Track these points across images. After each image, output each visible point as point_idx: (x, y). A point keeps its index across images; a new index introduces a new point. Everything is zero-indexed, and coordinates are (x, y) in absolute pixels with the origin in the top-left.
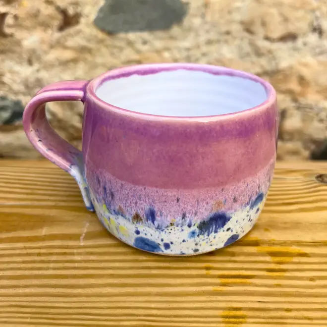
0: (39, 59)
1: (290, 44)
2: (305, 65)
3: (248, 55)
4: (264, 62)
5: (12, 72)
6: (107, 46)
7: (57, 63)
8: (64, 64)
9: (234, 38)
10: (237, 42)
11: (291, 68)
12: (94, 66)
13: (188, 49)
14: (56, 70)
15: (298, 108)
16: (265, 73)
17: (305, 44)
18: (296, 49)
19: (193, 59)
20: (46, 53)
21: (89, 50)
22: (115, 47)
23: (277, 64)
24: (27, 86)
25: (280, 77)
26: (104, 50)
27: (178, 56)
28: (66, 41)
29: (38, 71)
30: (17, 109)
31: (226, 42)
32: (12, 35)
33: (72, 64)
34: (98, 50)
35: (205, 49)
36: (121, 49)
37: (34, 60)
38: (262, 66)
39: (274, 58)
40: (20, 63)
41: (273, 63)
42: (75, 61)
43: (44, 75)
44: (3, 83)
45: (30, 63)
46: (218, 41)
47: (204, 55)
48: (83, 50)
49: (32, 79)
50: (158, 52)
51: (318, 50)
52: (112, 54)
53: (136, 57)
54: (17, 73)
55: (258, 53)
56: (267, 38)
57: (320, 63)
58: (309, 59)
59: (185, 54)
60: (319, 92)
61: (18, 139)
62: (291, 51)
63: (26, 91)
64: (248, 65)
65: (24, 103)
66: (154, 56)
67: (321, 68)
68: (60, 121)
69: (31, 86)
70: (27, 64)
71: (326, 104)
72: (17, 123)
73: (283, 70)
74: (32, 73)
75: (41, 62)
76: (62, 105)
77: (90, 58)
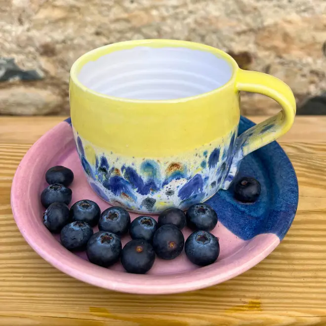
0: (29, 17)
2: (290, 22)
3: (234, 12)
4: (248, 19)
5: (3, 31)
6: (95, 5)
7: (47, 22)
8: (55, 22)
11: (276, 25)
12: (84, 25)
13: (175, 7)
14: (46, 29)
15: (282, 64)
16: (251, 30)
18: (281, 7)
19: (181, 16)
20: (36, 13)
21: (79, 9)
22: (103, 5)
23: (262, 22)
24: (19, 46)
25: (266, 34)
26: (92, 8)
27: (165, 14)
29: (28, 30)
30: (11, 67)
33: (61, 24)
34: (87, 8)
35: (191, 7)
36: (110, 8)
37: (23, 19)
38: (247, 24)
39: (260, 16)
40: (12, 23)
41: (259, 20)
42: (64, 20)
43: (34, 33)
45: (21, 22)
47: (191, 12)
48: (72, 8)
49: (24, 38)
50: (146, 10)
51: (303, 8)
52: (100, 13)
53: (125, 15)
54: (9, 32)
55: (244, 11)
57: (305, 20)
58: (294, 17)
59: (172, 12)
60: (302, 49)
61: (13, 95)
62: (277, 9)
63: (18, 49)
64: (234, 23)
65: (16, 61)
66: (142, 14)
67: (306, 25)
68: (52, 78)
69: (23, 45)
70: (17, 23)
71: (310, 60)
72: (11, 80)
73: (268, 26)
74: (23, 31)
75: (30, 21)
76: (54, 62)
77: (79, 17)
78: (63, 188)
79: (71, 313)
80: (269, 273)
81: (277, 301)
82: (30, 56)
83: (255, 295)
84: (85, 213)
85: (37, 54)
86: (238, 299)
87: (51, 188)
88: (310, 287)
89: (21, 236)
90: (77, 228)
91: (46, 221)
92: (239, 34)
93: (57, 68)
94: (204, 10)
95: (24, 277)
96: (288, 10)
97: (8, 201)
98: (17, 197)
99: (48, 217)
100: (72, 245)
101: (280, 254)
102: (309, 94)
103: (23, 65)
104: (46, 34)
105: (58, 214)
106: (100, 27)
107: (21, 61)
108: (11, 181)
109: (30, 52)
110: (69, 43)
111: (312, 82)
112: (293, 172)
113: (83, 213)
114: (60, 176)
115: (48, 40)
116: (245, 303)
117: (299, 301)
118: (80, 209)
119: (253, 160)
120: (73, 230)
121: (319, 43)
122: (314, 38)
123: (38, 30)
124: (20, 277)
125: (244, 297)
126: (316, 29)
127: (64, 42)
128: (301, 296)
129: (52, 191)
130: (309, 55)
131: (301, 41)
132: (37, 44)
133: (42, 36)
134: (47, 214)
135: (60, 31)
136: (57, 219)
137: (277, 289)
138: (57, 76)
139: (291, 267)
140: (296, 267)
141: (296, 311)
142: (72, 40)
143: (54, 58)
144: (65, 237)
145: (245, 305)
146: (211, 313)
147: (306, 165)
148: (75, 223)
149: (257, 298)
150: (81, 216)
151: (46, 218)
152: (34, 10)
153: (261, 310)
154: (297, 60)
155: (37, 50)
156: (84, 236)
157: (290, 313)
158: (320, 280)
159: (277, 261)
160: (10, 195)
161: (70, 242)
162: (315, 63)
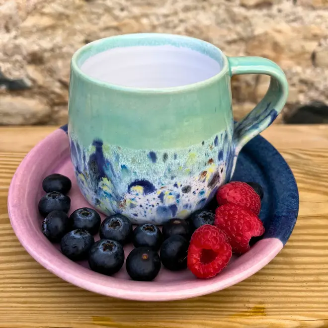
0: (16, 25)
1: (265, 11)
2: (279, 32)
3: (224, 21)
4: (239, 28)
6: (84, 13)
7: (34, 30)
8: (43, 31)
9: (211, 5)
10: (214, 8)
11: (266, 34)
12: (73, 33)
13: (166, 16)
14: (34, 37)
16: (242, 39)
17: (280, 11)
18: (271, 16)
19: (171, 25)
20: (24, 20)
21: (67, 17)
22: (92, 13)
23: (252, 31)
24: (5, 54)
25: (256, 43)
26: (82, 16)
27: (156, 23)
28: (43, 7)
29: (16, 37)
31: (203, 8)
33: (50, 31)
34: (77, 16)
35: (182, 16)
36: (99, 16)
37: (10, 26)
38: (238, 34)
39: (250, 25)
41: (249, 29)
42: (53, 27)
43: (21, 41)
45: (7, 29)
46: (196, 8)
47: (181, 21)
48: (60, 16)
49: (11, 46)
50: (136, 18)
51: (292, 17)
52: (90, 21)
53: (115, 24)
55: (234, 20)
56: (243, 5)
57: (294, 30)
58: (284, 26)
59: (162, 20)
60: (292, 58)
62: (266, 18)
63: (5, 58)
64: (225, 32)
65: (3, 70)
66: (133, 22)
67: (295, 35)
68: (40, 87)
69: (9, 53)
70: (3, 30)
71: (298, 69)
73: (259, 36)
74: (10, 39)
75: (18, 29)
76: (42, 71)
77: (68, 24)
78: (62, 196)
79: (74, 323)
80: (272, 278)
81: (281, 305)
82: (17, 65)
83: (259, 300)
84: (85, 221)
85: (25, 63)
86: (241, 305)
87: (49, 196)
88: (313, 291)
89: (21, 246)
90: (78, 236)
91: (45, 230)
92: (230, 43)
93: (45, 77)
94: (195, 18)
95: (23, 287)
96: (278, 19)
97: (5, 210)
98: (14, 206)
99: (47, 226)
100: (73, 254)
101: (281, 259)
102: (298, 103)
103: (10, 74)
104: (34, 42)
105: (58, 223)
106: (89, 35)
107: (8, 70)
108: (7, 190)
109: (17, 61)
110: (58, 51)
111: (301, 92)
112: (293, 177)
113: (84, 221)
114: (57, 184)
115: (36, 48)
116: (249, 308)
117: (302, 305)
118: (80, 217)
119: (252, 166)
120: (74, 238)
121: (308, 53)
122: (303, 47)
123: (26, 38)
124: (19, 287)
125: (248, 302)
126: (306, 38)
127: (52, 50)
128: (304, 300)
129: (51, 199)
130: (299, 64)
131: (291, 50)
132: (25, 53)
133: (30, 45)
134: (46, 223)
135: (48, 39)
136: (56, 227)
137: (281, 293)
138: (46, 85)
139: (293, 272)
140: (298, 272)
141: (300, 315)
142: (60, 48)
143: (43, 67)
144: (66, 245)
145: (249, 310)
146: (215, 319)
147: (303, 171)
148: (76, 230)
149: (261, 303)
150: (81, 225)
151: (45, 226)
152: (21, 17)
153: (265, 315)
155: (25, 58)
156: (86, 244)
157: (294, 317)
158: (322, 284)
159: (279, 266)
160: (6, 204)
161: (71, 250)
162: (304, 72)
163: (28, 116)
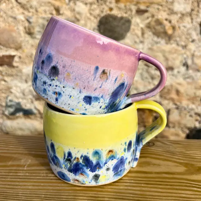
1: (170, 73)
2: (180, 84)
3: (146, 78)
5: (16, 86)
10: (140, 71)
11: (172, 85)
15: (177, 108)
18: (173, 75)
24: (24, 94)
30: (18, 107)
32: (17, 67)
37: (28, 80)
40: (22, 82)
44: (11, 92)
45: (26, 82)
49: (27, 90)
51: (186, 76)
54: (20, 87)
55: (153, 78)
57: (188, 83)
58: (182, 81)
60: (189, 100)
61: (18, 123)
64: (146, 84)
65: (22, 104)
67: (189, 86)
70: (24, 82)
71: (194, 106)
72: (18, 115)
76: (43, 104)
85: (34, 99)
102: (195, 128)
103: (26, 106)
107: (25, 104)
111: (197, 120)
121: (198, 97)
122: (195, 93)
126: (196, 88)
130: (193, 103)
131: (187, 95)
154: (186, 106)
155: (34, 97)
162: (197, 108)
163: (33, 130)
